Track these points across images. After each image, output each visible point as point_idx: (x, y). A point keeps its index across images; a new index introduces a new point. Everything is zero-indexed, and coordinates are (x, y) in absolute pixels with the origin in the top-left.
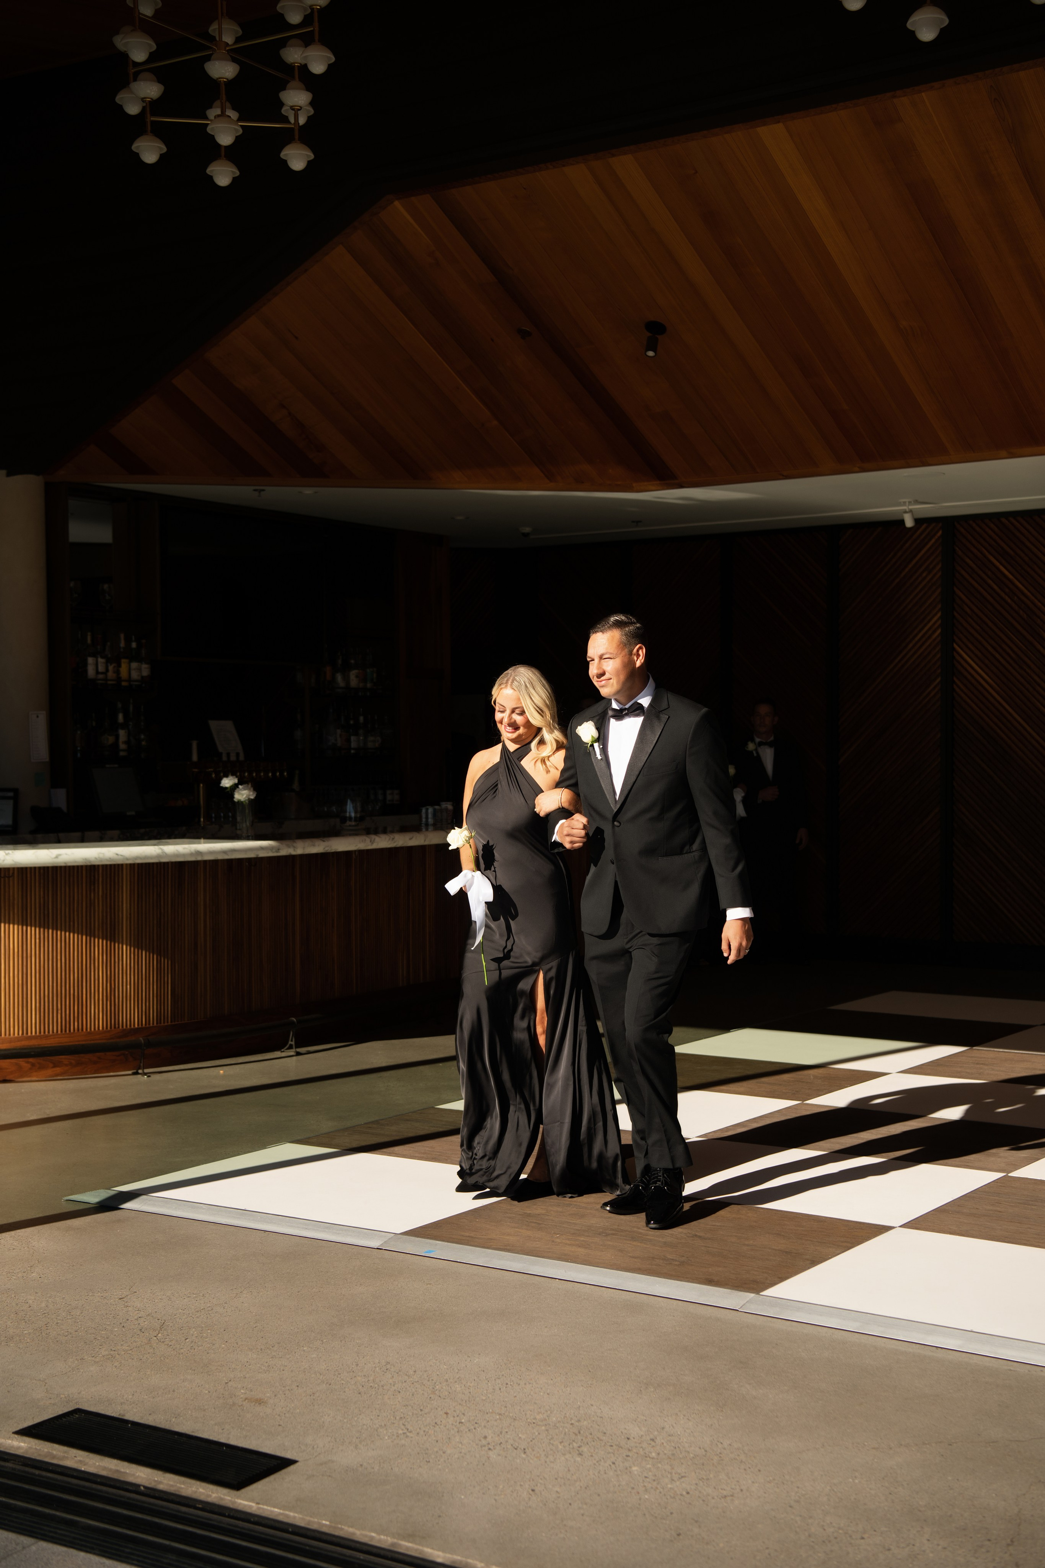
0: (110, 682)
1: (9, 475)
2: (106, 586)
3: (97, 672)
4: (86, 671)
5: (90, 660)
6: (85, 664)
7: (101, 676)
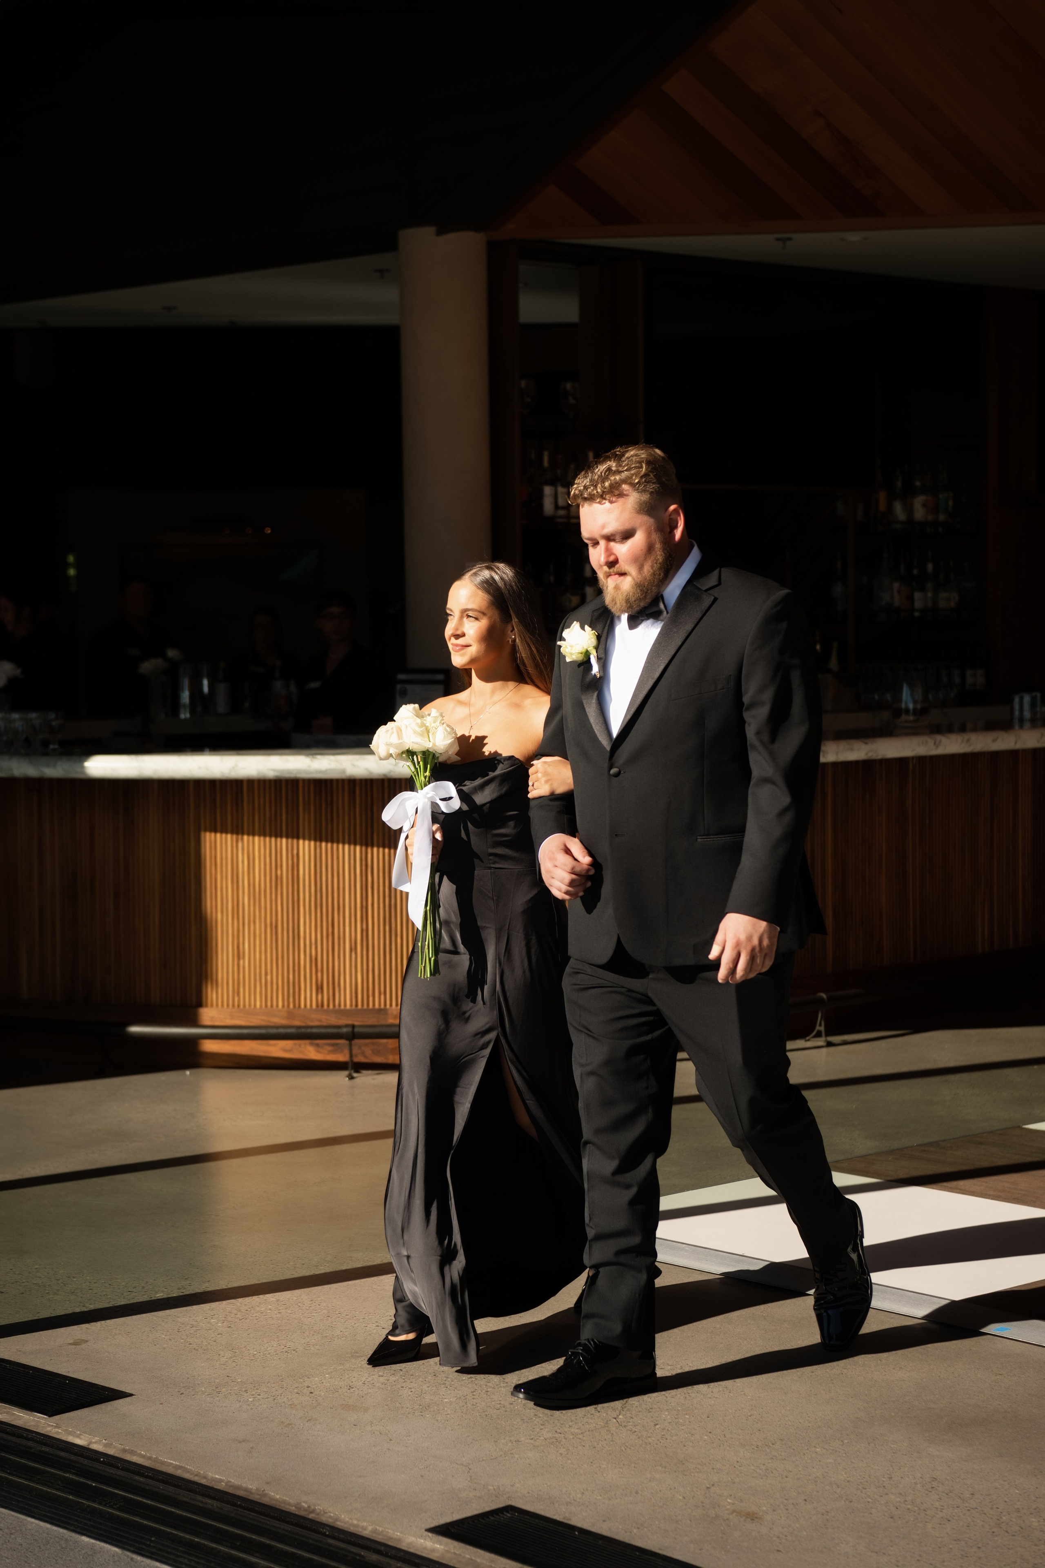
1: (439, 233)
3: (557, 507)
5: (548, 490)
6: (541, 496)
7: (561, 512)
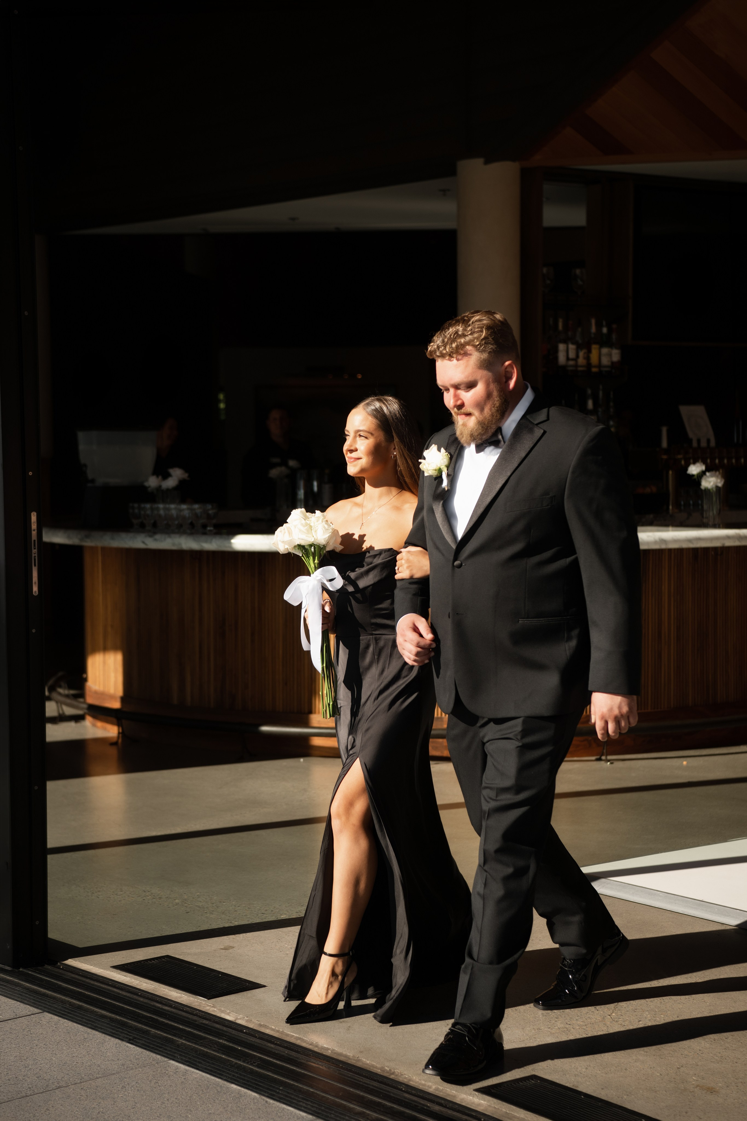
0: (580, 369)
1: (486, 163)
2: (578, 271)
3: (568, 359)
4: (556, 358)
5: (562, 347)
6: (556, 351)
7: (571, 363)
